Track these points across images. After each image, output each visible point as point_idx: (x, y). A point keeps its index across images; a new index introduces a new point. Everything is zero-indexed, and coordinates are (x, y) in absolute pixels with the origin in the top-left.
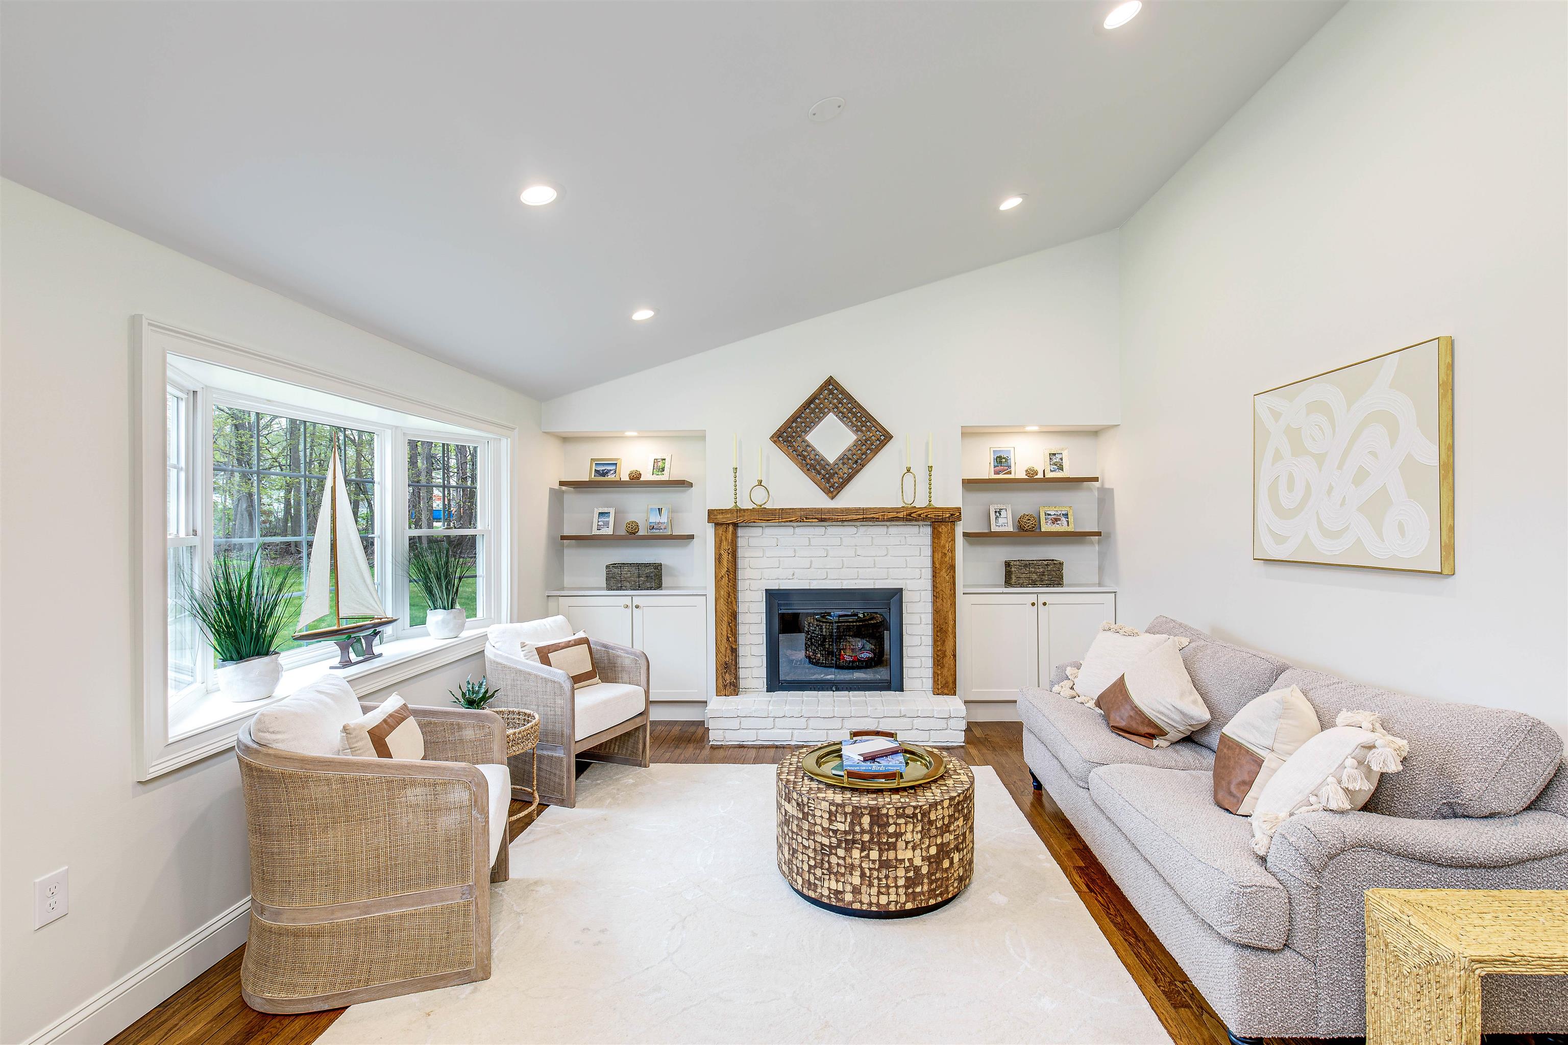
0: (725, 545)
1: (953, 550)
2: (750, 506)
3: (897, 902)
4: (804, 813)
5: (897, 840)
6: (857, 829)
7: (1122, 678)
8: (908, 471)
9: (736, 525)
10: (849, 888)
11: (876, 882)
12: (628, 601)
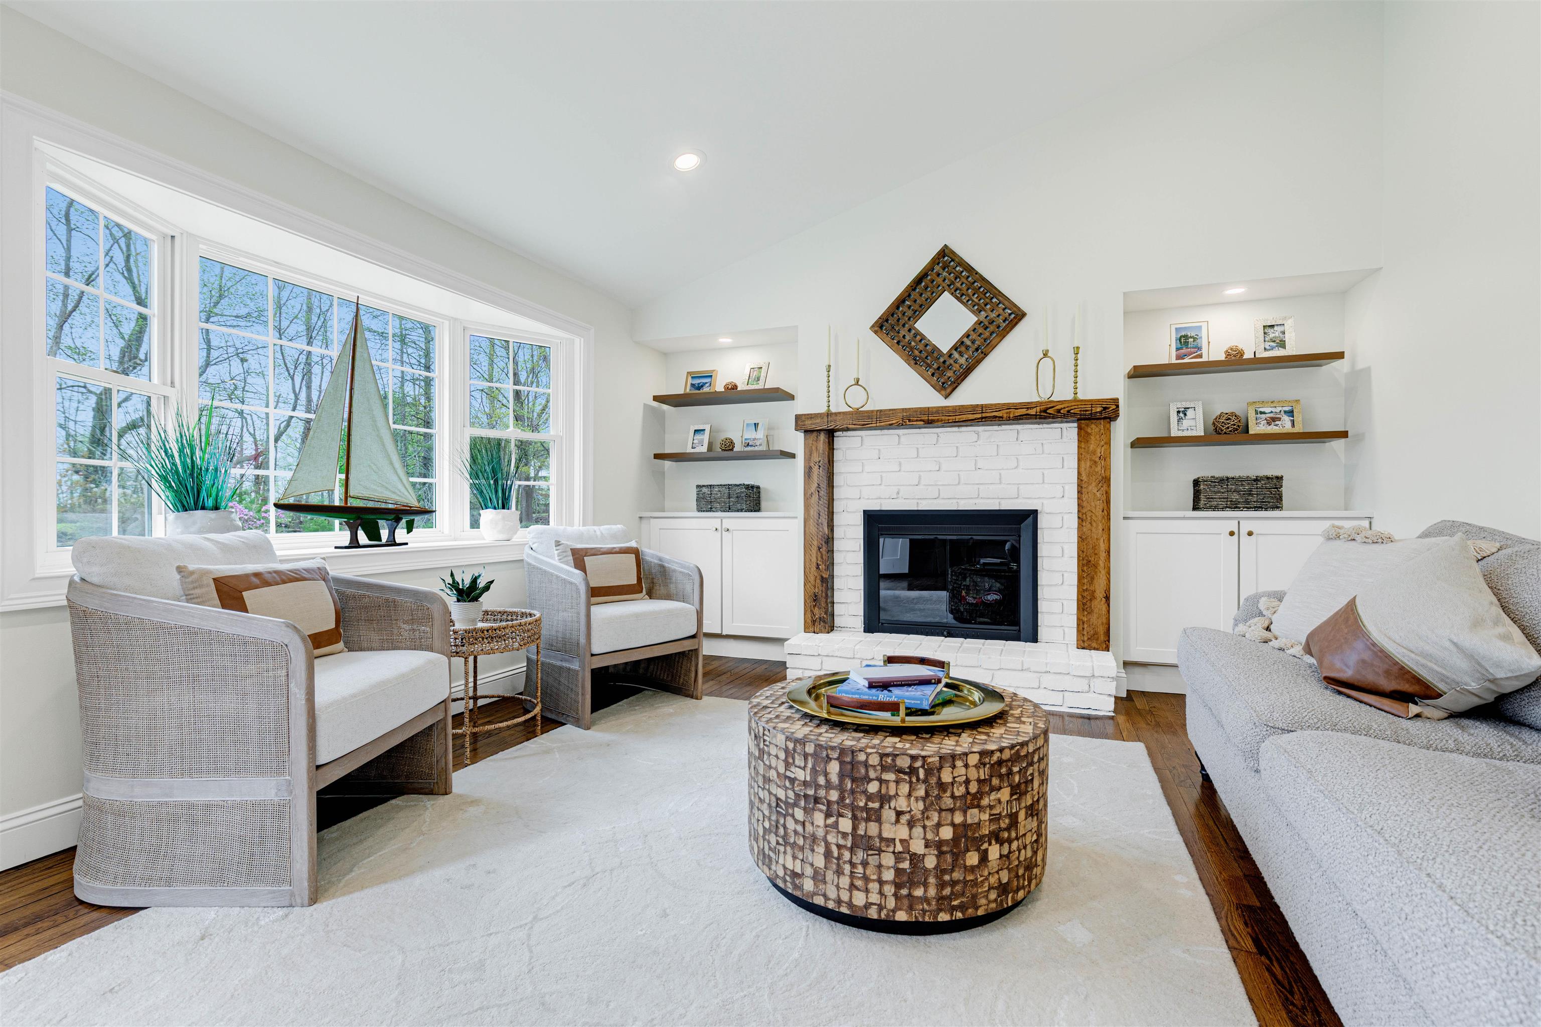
0: (819, 458)
1: (1106, 457)
2: (847, 409)
5: (881, 807)
7: (1355, 603)
9: (829, 433)
12: (716, 523)
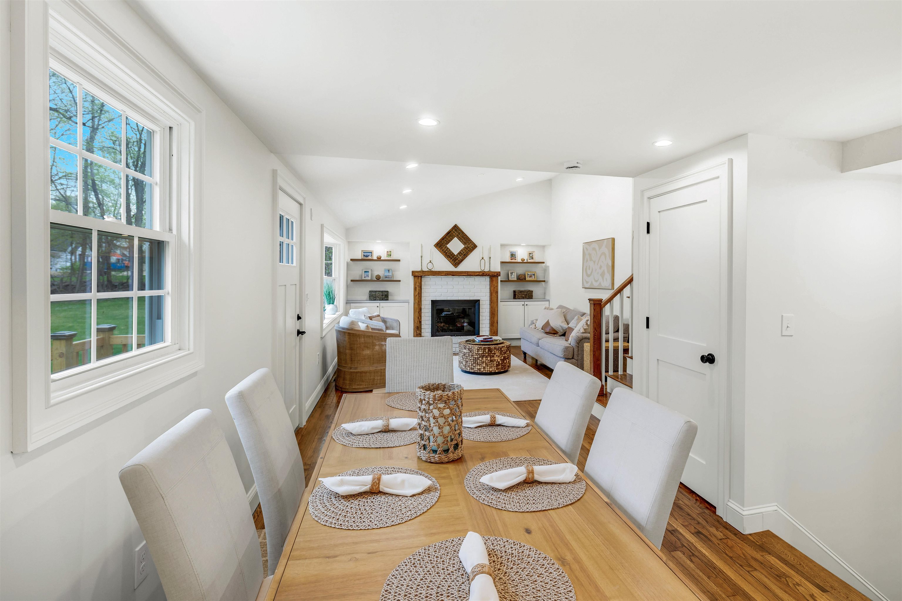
0: (418, 284)
1: (497, 286)
2: (427, 270)
3: (494, 370)
4: (470, 351)
6: (485, 353)
7: (548, 321)
8: (483, 258)
9: (421, 277)
10: (482, 367)
11: (489, 365)
12: (378, 305)
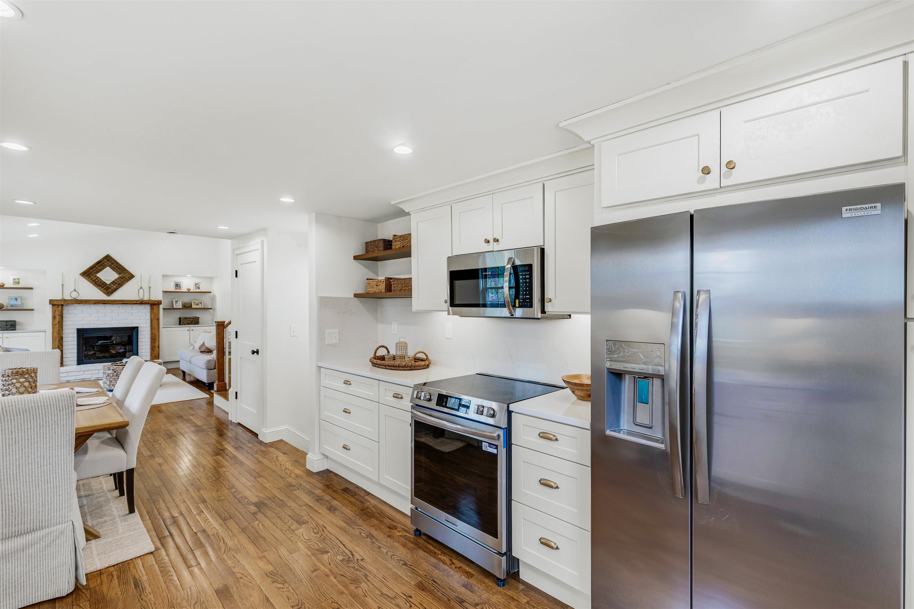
0: (57, 313)
1: (158, 314)
2: (70, 298)
7: (204, 342)
9: (62, 305)
